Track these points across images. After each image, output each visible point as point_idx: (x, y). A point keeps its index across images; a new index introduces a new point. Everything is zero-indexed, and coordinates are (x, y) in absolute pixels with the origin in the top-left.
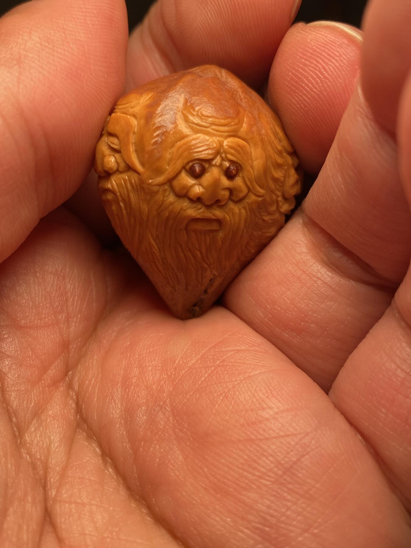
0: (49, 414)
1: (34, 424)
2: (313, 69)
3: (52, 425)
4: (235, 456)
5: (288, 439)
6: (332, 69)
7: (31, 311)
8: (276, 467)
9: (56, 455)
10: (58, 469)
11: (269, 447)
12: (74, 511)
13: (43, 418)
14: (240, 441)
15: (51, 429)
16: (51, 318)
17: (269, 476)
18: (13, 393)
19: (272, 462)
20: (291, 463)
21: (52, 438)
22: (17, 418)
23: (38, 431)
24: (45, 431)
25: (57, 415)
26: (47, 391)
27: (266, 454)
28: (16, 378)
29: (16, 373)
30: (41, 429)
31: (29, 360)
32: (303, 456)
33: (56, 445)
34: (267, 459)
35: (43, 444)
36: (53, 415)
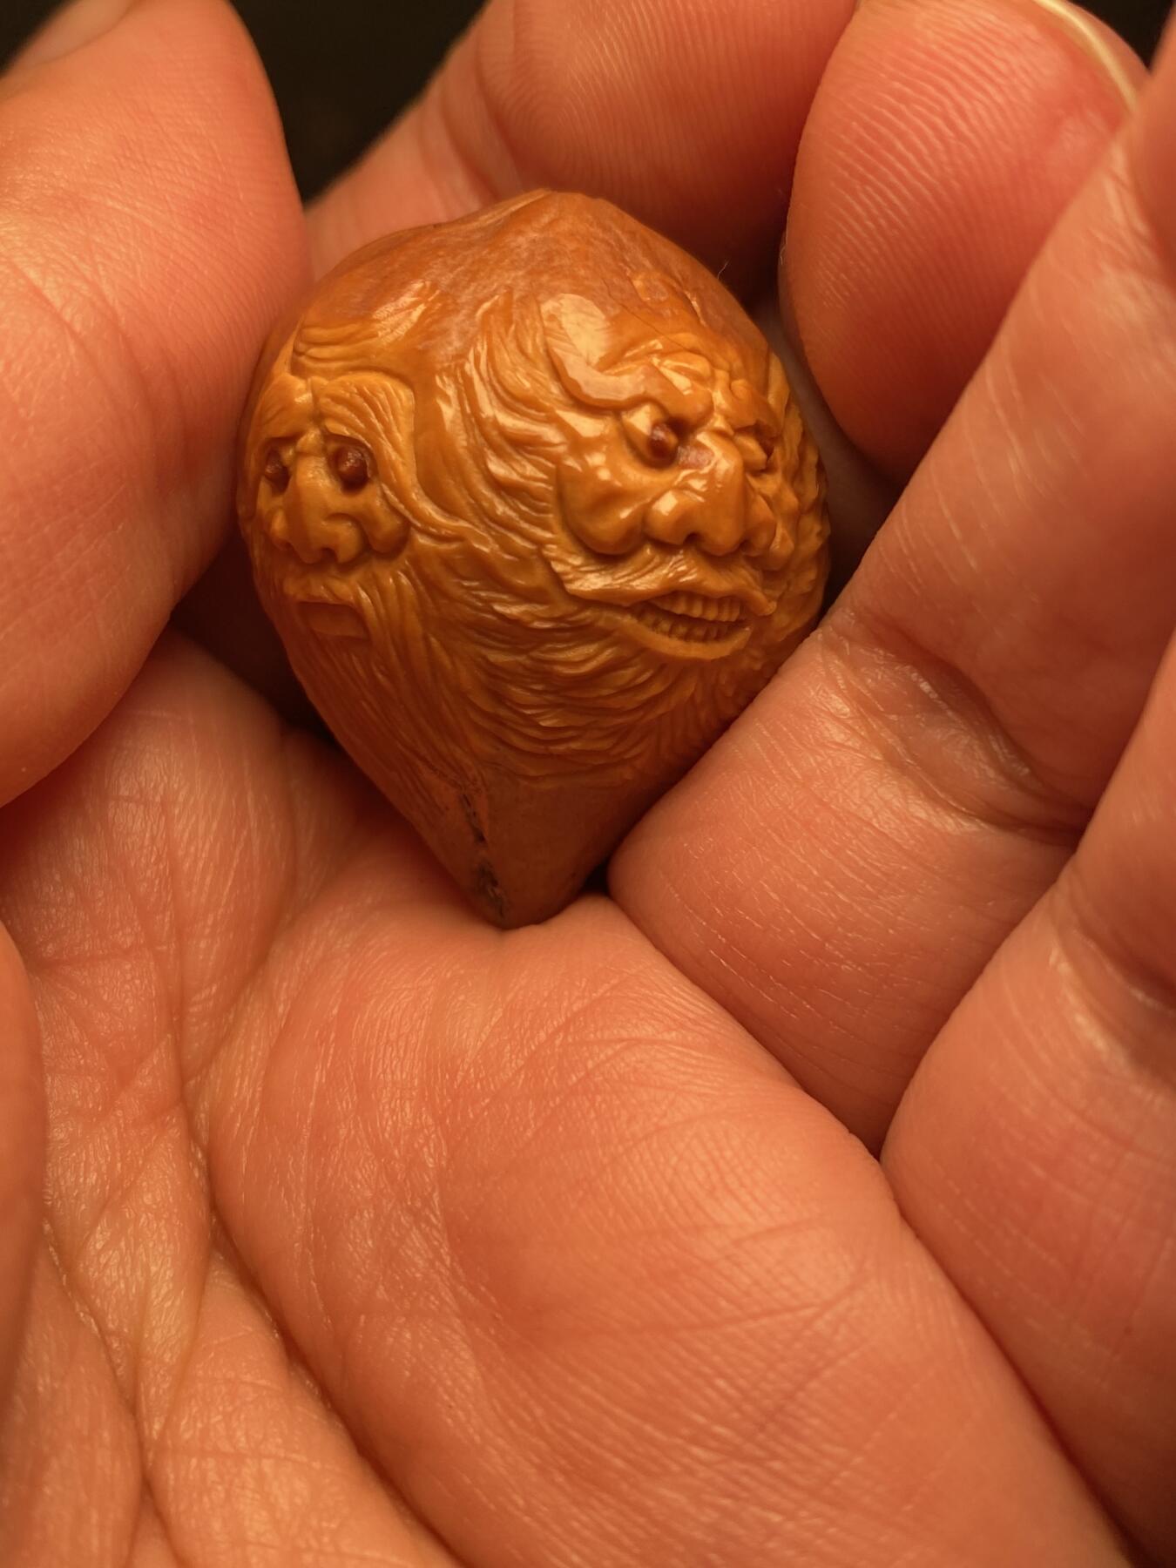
1: (103, 1232)
3: (152, 1236)
9: (163, 1317)
11: (716, 1350)
15: (151, 1245)
20: (778, 1396)
24: (133, 1251)
25: (166, 1205)
26: (133, 1139)
27: (706, 1369)
31: (72, 1053)
32: (814, 1373)
33: (164, 1292)
35: (128, 1287)
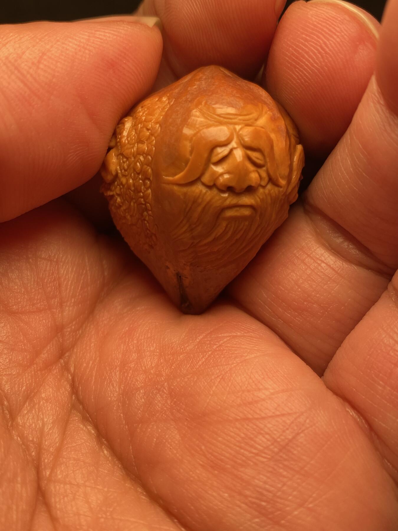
0: (42, 396)
1: (26, 407)
2: (314, 45)
3: (45, 408)
4: (232, 434)
5: (284, 419)
6: (333, 45)
7: (22, 297)
8: (272, 444)
9: (49, 436)
10: (51, 450)
11: (265, 426)
12: (68, 491)
13: (36, 401)
14: (237, 420)
15: (44, 412)
16: (43, 303)
17: (265, 453)
18: (4, 377)
19: (268, 440)
20: (287, 440)
21: (45, 420)
22: (8, 402)
23: (31, 414)
25: (50, 398)
26: (39, 375)
27: (262, 432)
28: (8, 362)
29: (7, 358)
30: (33, 412)
31: (20, 344)
32: (298, 434)
33: (49, 427)
34: (264, 437)
35: (36, 426)
36: (46, 398)
